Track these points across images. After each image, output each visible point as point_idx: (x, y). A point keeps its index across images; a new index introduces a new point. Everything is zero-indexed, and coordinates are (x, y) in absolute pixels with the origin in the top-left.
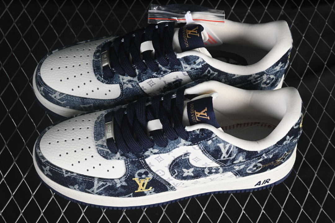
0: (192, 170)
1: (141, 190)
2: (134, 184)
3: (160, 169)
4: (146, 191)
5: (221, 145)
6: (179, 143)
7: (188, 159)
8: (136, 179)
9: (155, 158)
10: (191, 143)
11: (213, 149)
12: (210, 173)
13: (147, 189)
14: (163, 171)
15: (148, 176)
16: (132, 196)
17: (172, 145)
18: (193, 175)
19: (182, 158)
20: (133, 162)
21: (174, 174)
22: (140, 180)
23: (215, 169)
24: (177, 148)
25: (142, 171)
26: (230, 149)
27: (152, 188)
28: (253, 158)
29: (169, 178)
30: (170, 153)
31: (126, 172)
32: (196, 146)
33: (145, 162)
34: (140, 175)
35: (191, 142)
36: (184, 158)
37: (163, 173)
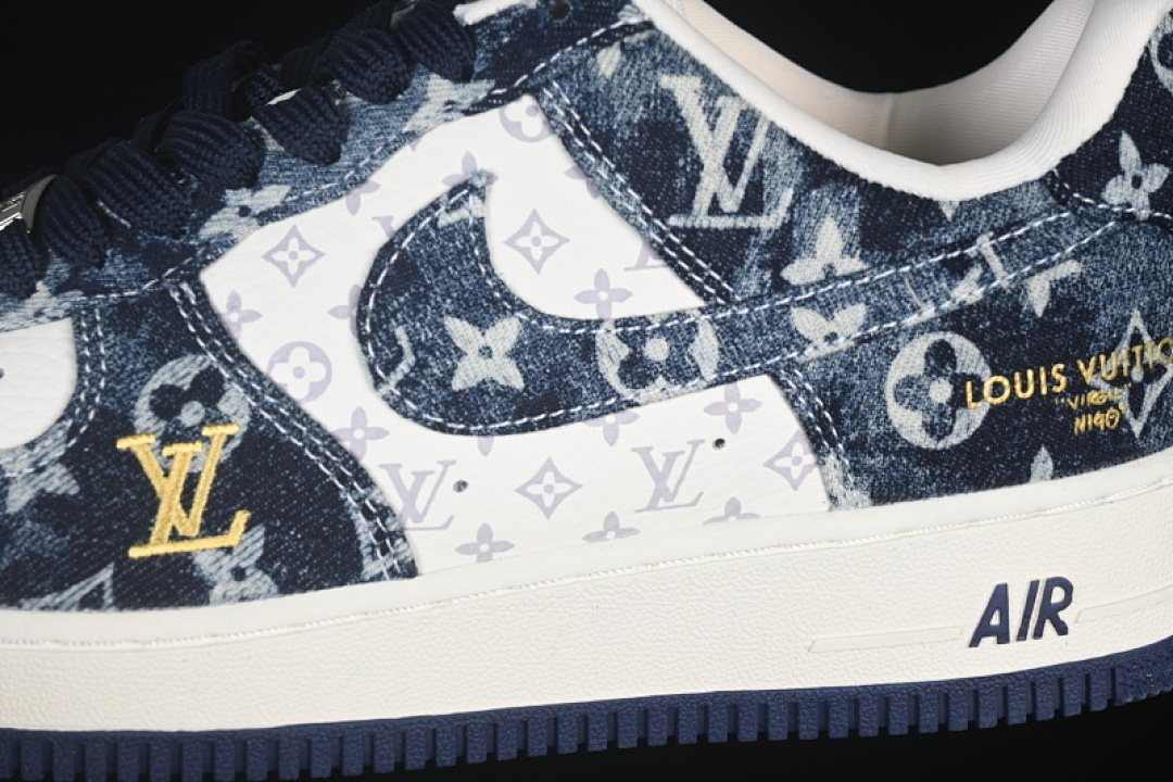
0: (507, 331)
1: (175, 536)
2: (130, 484)
3: (296, 340)
4: (204, 551)
5: (684, 90)
6: (416, 108)
7: (479, 227)
8: (140, 444)
9: (268, 257)
10: (493, 83)
11: (636, 120)
12: (637, 371)
13: (214, 534)
14: (318, 355)
15: (224, 407)
16: (108, 598)
17: (375, 130)
18: (518, 383)
19: (442, 223)
20: (124, 317)
21: (390, 367)
22: (167, 451)
23: (662, 330)
24: (406, 150)
25: (181, 371)
26: (749, 136)
27: (249, 526)
28: (913, 254)
29: (359, 416)
30: (364, 196)
31: (80, 388)
32: (522, 109)
33: (202, 295)
34: (167, 403)
35: (489, 78)
36: (455, 217)
37: (316, 372)
